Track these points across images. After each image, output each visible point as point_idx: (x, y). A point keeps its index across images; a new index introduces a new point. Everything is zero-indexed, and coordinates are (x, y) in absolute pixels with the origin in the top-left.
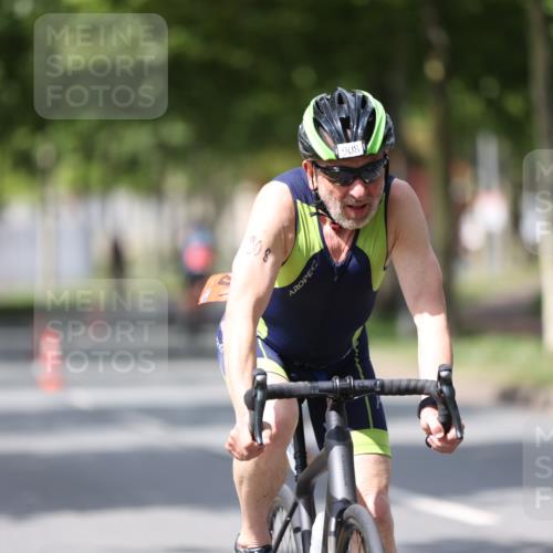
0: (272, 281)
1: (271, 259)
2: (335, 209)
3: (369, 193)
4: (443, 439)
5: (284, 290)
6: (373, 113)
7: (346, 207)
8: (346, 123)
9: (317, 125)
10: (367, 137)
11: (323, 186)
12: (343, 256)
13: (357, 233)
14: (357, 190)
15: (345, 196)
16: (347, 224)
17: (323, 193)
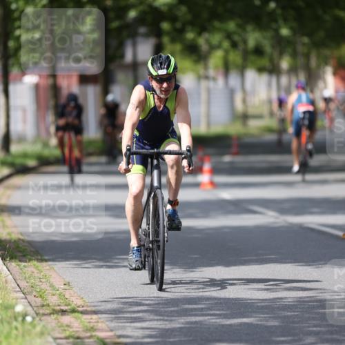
0: (139, 117)
1: (138, 109)
2: (158, 92)
3: (169, 86)
4: (189, 169)
5: (143, 120)
6: (170, 61)
7: (161, 91)
8: (161, 64)
9: (152, 65)
10: (168, 68)
11: (154, 84)
12: (161, 108)
13: (167, 99)
14: (165, 85)
15: (161, 87)
16: (162, 96)
17: (154, 87)
